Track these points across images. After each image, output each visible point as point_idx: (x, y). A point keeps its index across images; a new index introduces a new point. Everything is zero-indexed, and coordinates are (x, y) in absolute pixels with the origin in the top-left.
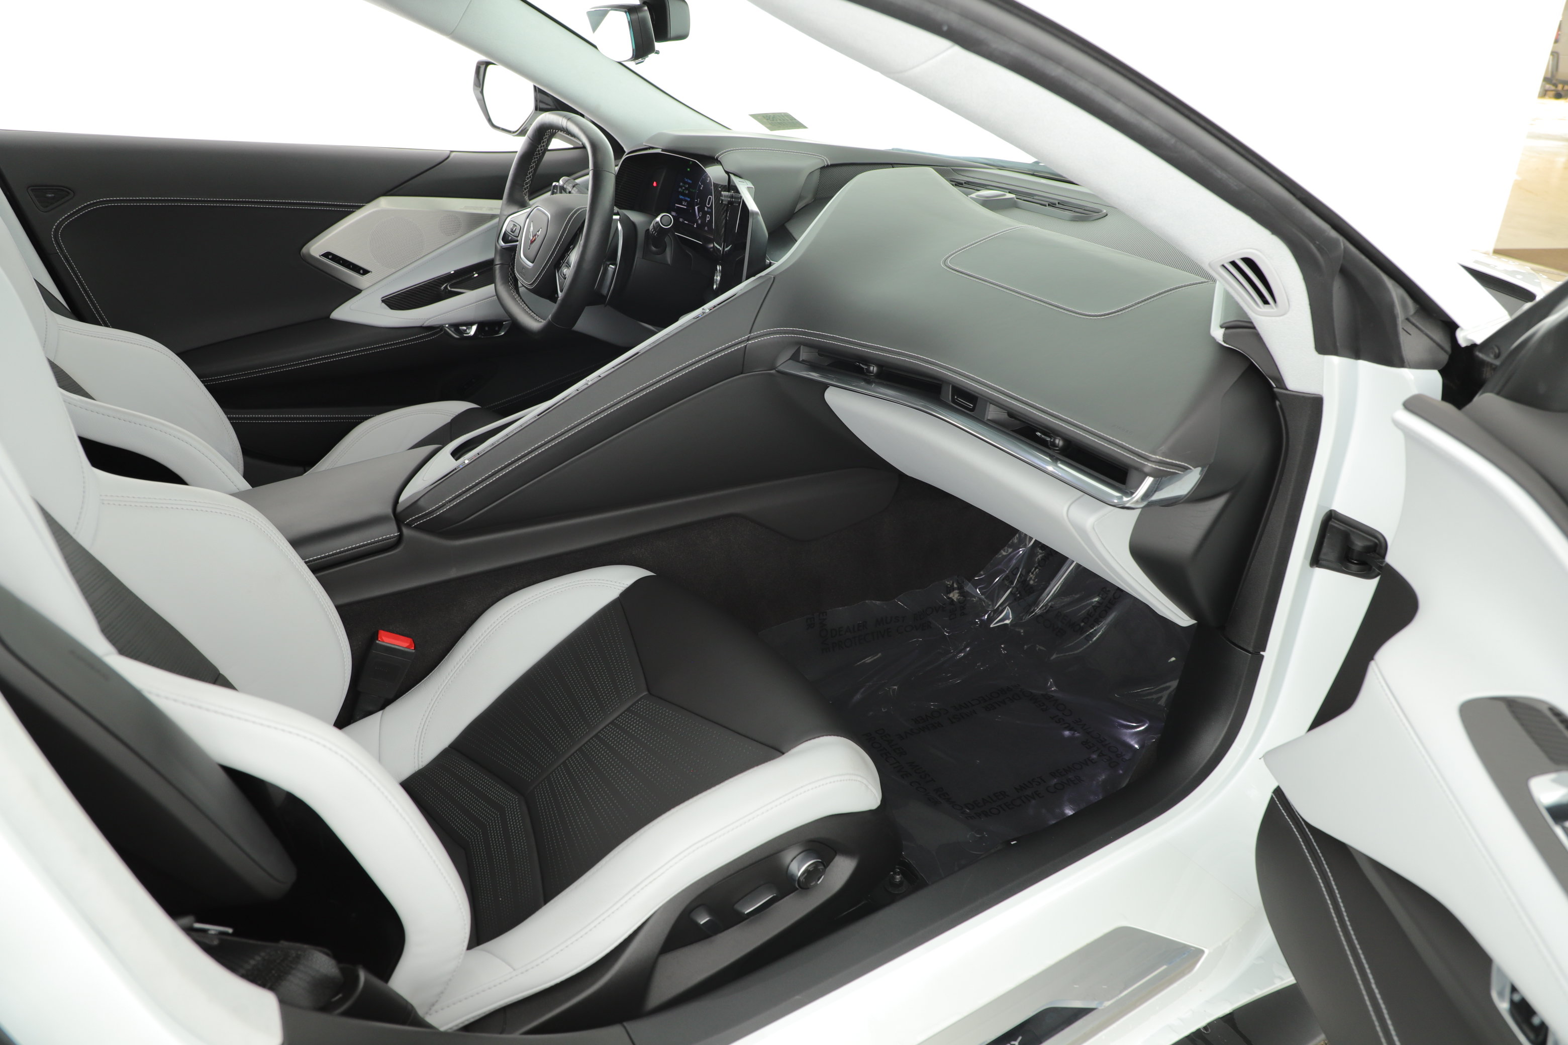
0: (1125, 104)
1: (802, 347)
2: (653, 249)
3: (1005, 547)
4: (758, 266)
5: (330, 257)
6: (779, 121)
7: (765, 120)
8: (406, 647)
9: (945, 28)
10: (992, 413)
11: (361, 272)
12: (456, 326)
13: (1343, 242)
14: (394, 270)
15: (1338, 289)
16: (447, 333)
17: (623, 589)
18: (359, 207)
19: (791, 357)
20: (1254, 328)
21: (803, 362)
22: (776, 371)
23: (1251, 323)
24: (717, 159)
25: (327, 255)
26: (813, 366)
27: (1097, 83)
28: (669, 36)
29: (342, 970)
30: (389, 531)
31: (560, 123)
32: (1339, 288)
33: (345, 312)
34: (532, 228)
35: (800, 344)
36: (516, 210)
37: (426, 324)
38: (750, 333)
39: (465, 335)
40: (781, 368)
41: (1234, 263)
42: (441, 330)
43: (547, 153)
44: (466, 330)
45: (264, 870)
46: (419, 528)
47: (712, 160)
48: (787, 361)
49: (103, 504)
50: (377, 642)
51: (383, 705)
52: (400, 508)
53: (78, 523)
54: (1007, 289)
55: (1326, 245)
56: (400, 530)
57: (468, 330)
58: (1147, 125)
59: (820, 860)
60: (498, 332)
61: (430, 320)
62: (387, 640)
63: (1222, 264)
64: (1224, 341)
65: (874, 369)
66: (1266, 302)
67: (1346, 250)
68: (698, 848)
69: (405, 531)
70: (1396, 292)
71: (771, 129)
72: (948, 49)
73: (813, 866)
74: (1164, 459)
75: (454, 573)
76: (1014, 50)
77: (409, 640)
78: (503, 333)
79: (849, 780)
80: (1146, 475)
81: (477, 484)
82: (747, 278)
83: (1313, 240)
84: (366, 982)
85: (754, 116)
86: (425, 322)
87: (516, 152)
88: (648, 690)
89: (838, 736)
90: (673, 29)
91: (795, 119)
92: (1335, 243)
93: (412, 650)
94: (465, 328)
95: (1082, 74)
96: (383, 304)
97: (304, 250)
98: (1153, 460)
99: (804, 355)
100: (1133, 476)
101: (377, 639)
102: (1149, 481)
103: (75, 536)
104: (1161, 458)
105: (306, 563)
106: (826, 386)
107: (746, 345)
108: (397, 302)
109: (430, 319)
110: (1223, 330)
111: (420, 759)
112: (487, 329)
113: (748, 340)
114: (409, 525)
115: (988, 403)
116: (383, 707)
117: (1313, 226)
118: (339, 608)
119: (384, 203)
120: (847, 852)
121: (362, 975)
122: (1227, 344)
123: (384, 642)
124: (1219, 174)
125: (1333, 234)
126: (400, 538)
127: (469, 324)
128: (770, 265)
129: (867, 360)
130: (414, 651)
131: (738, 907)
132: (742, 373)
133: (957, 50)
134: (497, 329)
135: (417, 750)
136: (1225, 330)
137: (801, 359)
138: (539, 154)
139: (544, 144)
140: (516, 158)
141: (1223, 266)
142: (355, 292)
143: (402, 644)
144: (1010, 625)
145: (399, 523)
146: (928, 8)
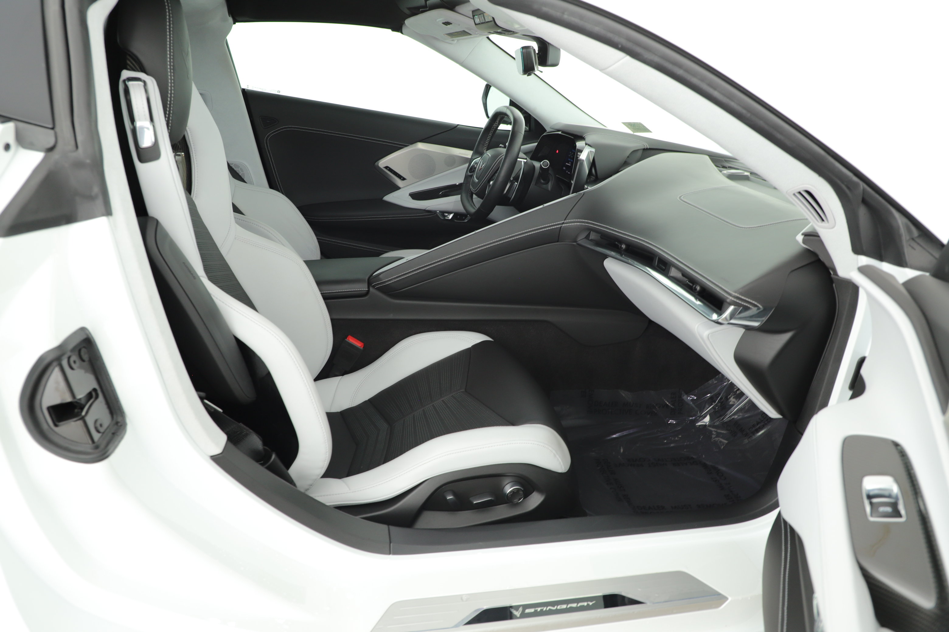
1: (591, 232)
2: (542, 181)
4: (579, 188)
5: (388, 169)
6: (637, 127)
7: (630, 126)
8: (360, 346)
9: (620, 46)
10: (673, 272)
11: (402, 178)
12: (443, 213)
13: (862, 185)
14: (418, 180)
15: (862, 212)
16: (437, 216)
17: (475, 344)
18: (406, 146)
19: (586, 236)
20: (819, 236)
21: (591, 240)
22: (577, 244)
23: (817, 233)
24: (584, 137)
25: (386, 167)
26: (598, 244)
28: (547, 64)
29: (264, 449)
30: (363, 287)
31: (505, 112)
32: (865, 214)
33: (391, 198)
34: (482, 163)
35: (590, 230)
36: (478, 156)
37: (427, 209)
38: (564, 220)
39: (446, 218)
40: (579, 242)
41: (800, 193)
42: (435, 214)
44: (447, 216)
45: (239, 386)
46: (376, 289)
47: (582, 138)
48: (583, 239)
49: (236, 239)
50: (346, 340)
51: (344, 373)
52: (371, 278)
53: (222, 244)
54: (706, 212)
55: (851, 186)
56: (369, 288)
57: (448, 216)
58: (733, 104)
59: (523, 489)
60: (464, 220)
61: (428, 208)
62: (351, 340)
64: (803, 243)
65: (624, 246)
66: (823, 220)
67: (864, 190)
69: (371, 289)
70: (900, 220)
71: (634, 132)
72: (624, 57)
73: (517, 489)
74: (741, 296)
75: (391, 316)
76: (657, 59)
77: (363, 344)
78: (466, 221)
79: (543, 446)
80: (730, 304)
81: (409, 272)
82: (572, 193)
83: (843, 183)
84: (274, 459)
85: (624, 123)
88: (465, 389)
90: (550, 60)
91: (645, 127)
92: (857, 185)
93: (362, 348)
94: (447, 214)
95: (695, 75)
96: (410, 197)
97: (376, 164)
98: (733, 295)
99: (593, 236)
100: (725, 305)
102: (732, 308)
103: (220, 249)
105: (321, 293)
106: (606, 257)
107: (561, 226)
108: (416, 196)
109: (429, 206)
110: (803, 236)
111: (353, 403)
112: (458, 217)
113: (563, 223)
114: (374, 287)
115: (671, 267)
116: (343, 375)
117: (841, 172)
118: (332, 320)
119: (421, 146)
120: (540, 491)
121: (274, 456)
122: (804, 245)
123: (349, 340)
124: (779, 136)
125: (855, 179)
126: (368, 292)
127: (450, 213)
128: (587, 188)
129: (620, 241)
130: (362, 349)
131: (471, 499)
132: (558, 242)
133: (628, 58)
134: (464, 218)
135: (352, 398)
136: (805, 236)
137: (590, 239)
138: (494, 128)
139: (497, 123)
140: (483, 130)
141: (794, 194)
142: (397, 188)
143: (358, 344)
144: (707, 426)
145: (369, 284)
146: (610, 35)
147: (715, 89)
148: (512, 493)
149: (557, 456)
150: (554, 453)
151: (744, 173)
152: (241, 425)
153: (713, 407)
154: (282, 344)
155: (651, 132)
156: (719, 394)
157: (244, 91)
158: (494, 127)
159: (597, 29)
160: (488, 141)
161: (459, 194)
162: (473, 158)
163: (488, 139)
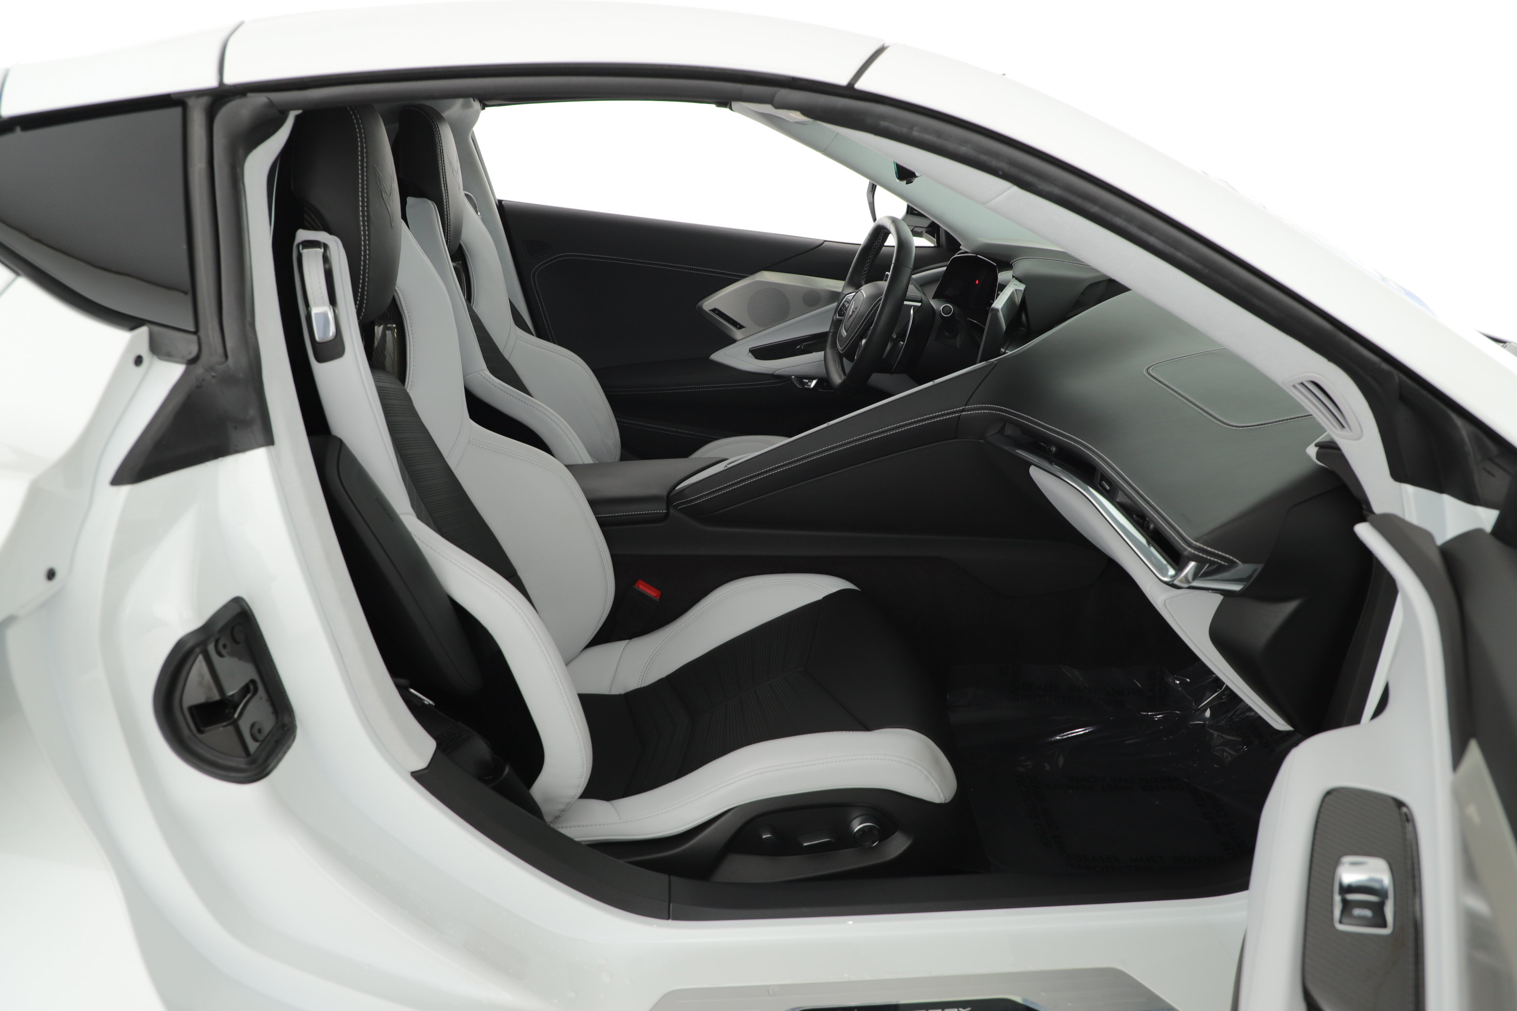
1: (1007, 424)
2: (947, 334)
4: (991, 352)
5: (717, 312)
8: (654, 597)
9: (1001, 173)
10: (1120, 497)
11: (738, 326)
12: (800, 378)
13: (1397, 375)
14: (762, 329)
16: (792, 383)
17: (828, 594)
18: (744, 277)
19: (999, 431)
21: (1007, 438)
22: (985, 441)
23: (1336, 445)
24: (1012, 264)
25: (715, 310)
26: (1017, 444)
29: (494, 759)
30: (661, 509)
33: (723, 356)
34: (853, 306)
35: (1006, 420)
36: (852, 291)
37: (776, 373)
38: (965, 406)
39: (806, 386)
40: (989, 440)
41: (1302, 384)
42: (788, 380)
43: (883, 248)
44: (808, 383)
45: (457, 669)
46: (680, 510)
47: (1009, 265)
48: (994, 434)
49: (469, 443)
50: (634, 586)
51: (630, 636)
52: (673, 495)
54: (1182, 396)
55: (1379, 376)
56: (668, 509)
57: (809, 384)
59: (878, 827)
61: (779, 371)
62: (643, 587)
63: (1293, 384)
64: (1318, 458)
65: (1054, 449)
66: (1344, 426)
67: (1401, 382)
68: (765, 772)
69: (672, 510)
72: (1009, 188)
73: (869, 827)
74: (1205, 547)
75: (702, 551)
76: (1057, 191)
77: (658, 591)
80: (1188, 557)
82: (980, 362)
83: (1366, 371)
84: (508, 774)
86: (776, 371)
87: (860, 245)
88: (805, 669)
89: (923, 734)
92: (1389, 374)
93: (657, 599)
94: (807, 381)
96: (750, 353)
97: (700, 303)
98: (1193, 545)
99: (1009, 431)
100: (1182, 559)
101: (635, 585)
102: (1192, 564)
103: (447, 460)
104: (1201, 545)
105: (597, 518)
106: (1031, 464)
107: (960, 415)
108: (760, 353)
109: (779, 369)
110: (1317, 449)
111: (643, 681)
112: (825, 384)
113: (963, 411)
114: (676, 507)
115: (1117, 488)
116: (630, 638)
117: (1360, 355)
118: (613, 557)
119: (766, 276)
120: (906, 832)
121: (507, 770)
122: (1320, 462)
123: (639, 587)
124: (1257, 302)
125: (1385, 366)
126: (667, 515)
127: (811, 379)
128: (1005, 353)
129: (1050, 441)
130: (659, 601)
131: (800, 839)
132: (956, 438)
133: (1015, 189)
135: (643, 673)
136: (1319, 449)
137: (1005, 434)
138: (876, 248)
139: (880, 241)
141: (1294, 386)
142: (732, 341)
143: (652, 593)
144: (1207, 726)
145: (669, 503)
146: (984, 158)
147: (1151, 233)
148: (861, 833)
149: (931, 779)
150: (926, 775)
157: (500, 205)
158: (875, 246)
159: (963, 150)
160: (868, 267)
161: (822, 351)
162: (845, 293)
163: (868, 263)
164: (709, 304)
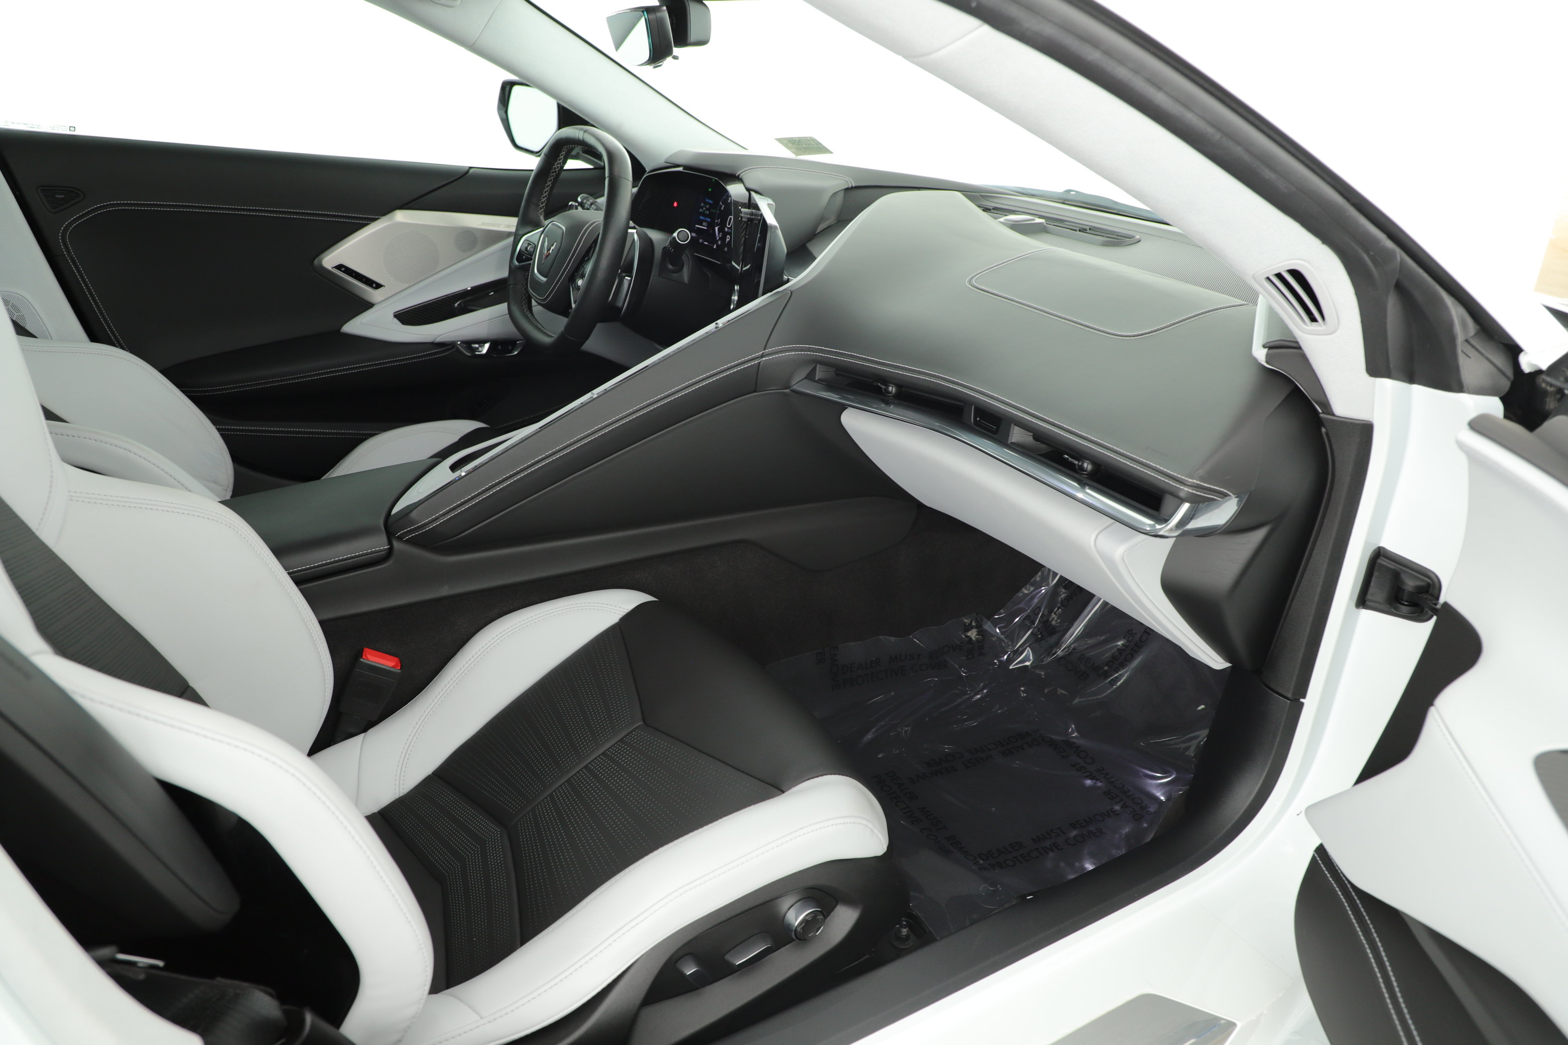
0: (1167, 93)
1: (818, 366)
2: (670, 267)
3: (1026, 585)
4: (773, 282)
5: (343, 269)
6: (804, 146)
7: (790, 145)
8: (392, 667)
10: (1017, 435)
11: (374, 285)
12: (468, 344)
13: (1400, 254)
14: (407, 285)
15: (1392, 306)
16: (458, 350)
17: (624, 614)
18: (374, 220)
19: (806, 376)
20: (1300, 348)
21: (820, 381)
22: (791, 390)
23: (1297, 342)
24: (739, 176)
25: (340, 267)
26: (830, 386)
27: (1137, 70)
28: (689, 41)
29: (285, 1012)
30: (377, 544)
31: (577, 136)
32: (1394, 304)
33: (357, 326)
34: (546, 243)
35: (816, 361)
36: (531, 229)
37: (438, 340)
38: (764, 350)
39: (477, 353)
40: (796, 387)
41: (1279, 275)
42: (453, 347)
44: (478, 348)
45: (199, 897)
46: (409, 542)
47: (735, 178)
48: (803, 379)
49: (71, 500)
50: (361, 660)
51: (365, 727)
52: (391, 520)
53: (42, 519)
54: (1035, 308)
55: (1381, 257)
56: (390, 543)
57: (480, 349)
58: (1190, 118)
59: (820, 910)
60: (511, 352)
61: (442, 337)
62: (374, 659)
63: (1267, 276)
64: (1267, 362)
65: (892, 389)
66: (1314, 319)
67: (1402, 263)
68: (686, 892)
69: (396, 544)
70: (1456, 311)
71: (797, 155)
72: (977, 28)
73: (813, 915)
74: (1202, 484)
75: (445, 591)
77: (396, 659)
78: (516, 353)
79: (853, 823)
80: (1182, 501)
81: (473, 498)
82: (764, 294)
83: (1367, 251)
84: (313, 1026)
85: (780, 140)
86: (437, 338)
88: (644, 720)
89: (843, 775)
90: (693, 35)
91: (821, 144)
92: (1391, 255)
93: (398, 670)
94: (477, 346)
95: (1122, 59)
96: (396, 320)
97: (316, 262)
98: (1189, 484)
99: (819, 375)
100: (1168, 501)
101: (362, 657)
102: (1186, 506)
103: (38, 533)
104: (1198, 482)
105: (289, 574)
106: (843, 408)
107: (760, 362)
108: (408, 317)
109: (442, 335)
110: (1266, 350)
111: (402, 786)
112: (500, 347)
113: (762, 356)
114: (400, 538)
115: (1012, 425)
116: (365, 730)
117: (1367, 234)
118: (322, 623)
119: (401, 216)
120: (850, 902)
121: (309, 1018)
122: (1270, 365)
123: (368, 660)
124: (1267, 174)
125: (1389, 244)
126: (390, 551)
127: (482, 342)
128: (788, 281)
129: (885, 379)
130: (399, 671)
131: (728, 957)
132: (755, 392)
134: (510, 348)
136: (1268, 350)
137: (817, 379)
138: (556, 172)
139: (561, 161)
140: (533, 174)
141: (1268, 278)
142: (367, 305)
143: (387, 663)
145: (390, 535)
148: (804, 924)
150: (870, 828)
151: (1034, 220)
152: (220, 981)
153: (1032, 633)
154: (287, 771)
155: (831, 153)
156: (1039, 608)
158: (555, 169)
160: (546, 196)
162: (521, 232)
163: (545, 193)
164: (330, 260)
